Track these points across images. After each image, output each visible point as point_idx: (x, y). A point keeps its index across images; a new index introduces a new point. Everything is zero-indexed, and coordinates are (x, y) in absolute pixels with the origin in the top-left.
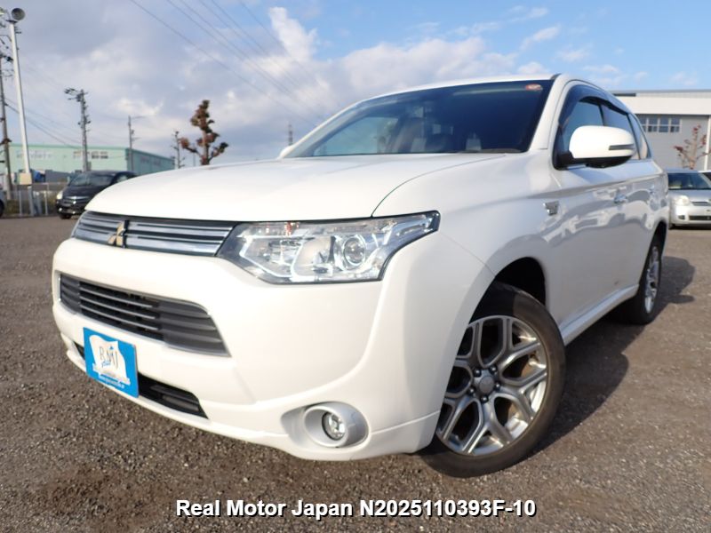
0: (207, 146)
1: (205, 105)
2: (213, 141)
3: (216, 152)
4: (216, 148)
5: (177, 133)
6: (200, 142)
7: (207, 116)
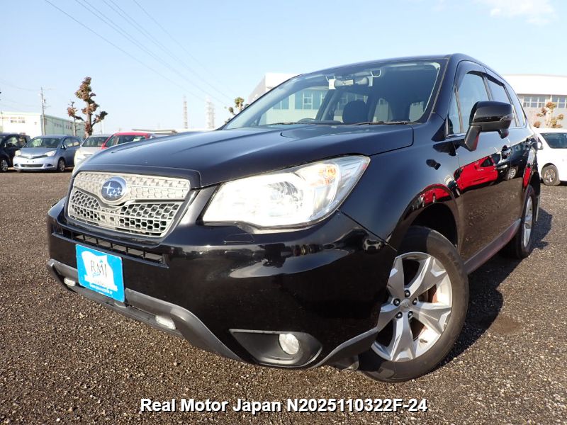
0: (90, 115)
1: (88, 81)
2: (95, 110)
3: (97, 119)
4: (97, 116)
5: (73, 103)
6: (84, 111)
7: (90, 90)
